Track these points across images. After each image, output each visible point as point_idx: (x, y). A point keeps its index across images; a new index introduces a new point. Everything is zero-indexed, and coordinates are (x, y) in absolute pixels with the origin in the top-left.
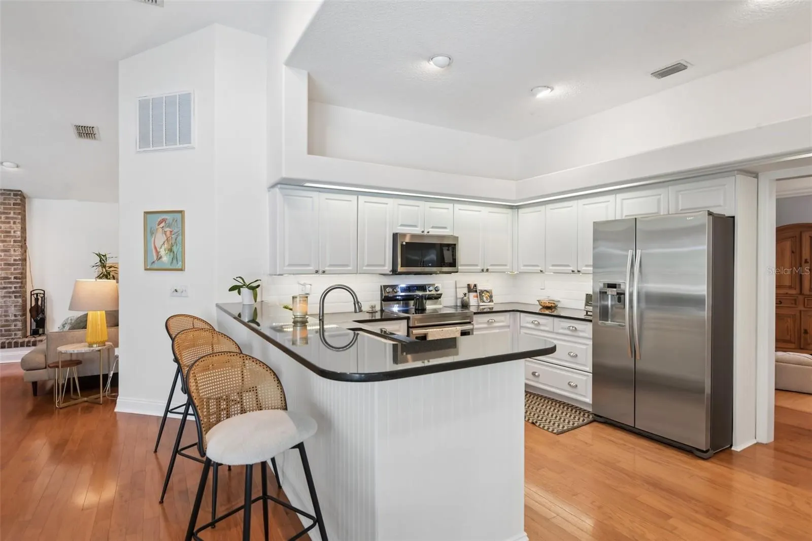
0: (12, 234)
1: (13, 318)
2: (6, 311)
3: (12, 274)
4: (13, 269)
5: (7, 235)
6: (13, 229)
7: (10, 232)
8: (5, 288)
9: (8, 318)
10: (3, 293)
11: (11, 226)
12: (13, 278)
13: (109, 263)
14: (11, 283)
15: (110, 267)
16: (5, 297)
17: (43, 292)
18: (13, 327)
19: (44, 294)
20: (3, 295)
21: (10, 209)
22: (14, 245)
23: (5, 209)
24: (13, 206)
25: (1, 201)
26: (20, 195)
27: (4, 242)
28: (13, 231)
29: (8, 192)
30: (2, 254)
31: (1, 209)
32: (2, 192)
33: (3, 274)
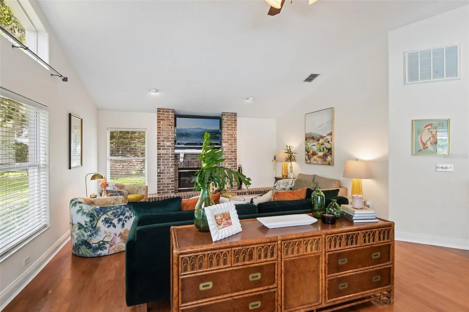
0: (233, 136)
3: (233, 157)
4: (234, 154)
5: (231, 137)
6: (234, 133)
7: (232, 135)
8: (231, 164)
10: (230, 167)
11: (233, 132)
12: (234, 159)
13: (292, 151)
14: (233, 161)
15: (292, 153)
19: (241, 167)
21: (233, 123)
22: (234, 142)
23: (231, 123)
24: (233, 121)
25: (229, 118)
26: (236, 115)
27: (230, 140)
28: (233, 134)
29: (232, 114)
30: (230, 146)
31: (229, 123)
32: (229, 114)
33: (230, 157)
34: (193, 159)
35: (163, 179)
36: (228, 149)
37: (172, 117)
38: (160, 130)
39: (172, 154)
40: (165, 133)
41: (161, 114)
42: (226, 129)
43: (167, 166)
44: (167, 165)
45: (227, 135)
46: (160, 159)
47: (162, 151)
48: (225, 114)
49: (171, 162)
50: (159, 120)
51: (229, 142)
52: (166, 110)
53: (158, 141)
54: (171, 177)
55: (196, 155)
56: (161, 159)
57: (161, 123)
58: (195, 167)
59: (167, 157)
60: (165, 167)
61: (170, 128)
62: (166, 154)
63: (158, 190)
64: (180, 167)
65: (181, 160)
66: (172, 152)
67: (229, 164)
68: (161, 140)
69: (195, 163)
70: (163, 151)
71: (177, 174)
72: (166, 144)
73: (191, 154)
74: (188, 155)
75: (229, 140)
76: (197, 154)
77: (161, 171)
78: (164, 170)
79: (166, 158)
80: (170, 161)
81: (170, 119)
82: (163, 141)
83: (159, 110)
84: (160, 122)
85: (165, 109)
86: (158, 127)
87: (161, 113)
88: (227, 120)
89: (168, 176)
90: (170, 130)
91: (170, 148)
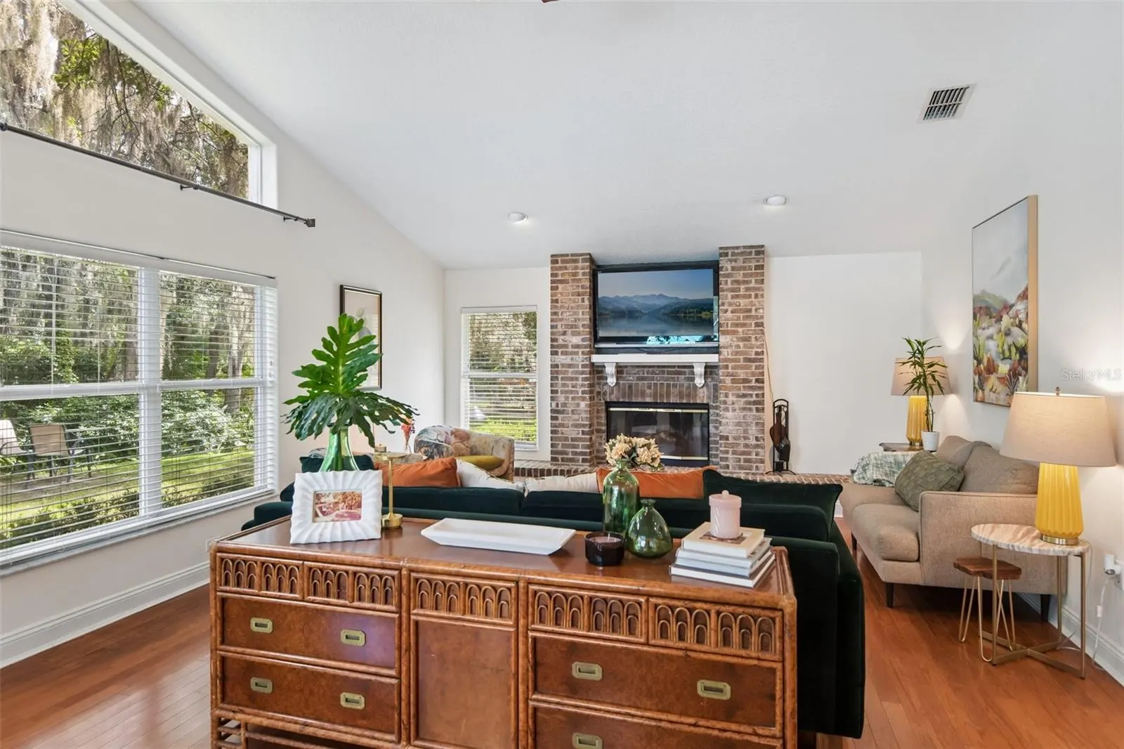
0: (753, 313)
1: (754, 442)
2: (746, 431)
3: (753, 375)
4: (754, 368)
5: (747, 316)
6: (755, 305)
7: (750, 311)
8: (744, 396)
9: (747, 442)
10: (742, 403)
11: (752, 301)
12: (754, 381)
13: (929, 356)
14: (752, 388)
15: (931, 365)
16: (744, 409)
17: (785, 404)
18: (753, 456)
19: (787, 407)
20: (742, 406)
21: (751, 275)
22: (755, 330)
23: (745, 275)
24: (753, 271)
25: (740, 264)
26: (763, 252)
27: (744, 325)
28: (754, 308)
29: (749, 250)
30: (741, 344)
31: (739, 276)
32: (739, 251)
33: (742, 374)
34: (643, 379)
35: (562, 425)
36: (737, 353)
37: (584, 274)
38: (556, 307)
39: (583, 366)
40: (568, 314)
41: (560, 267)
42: (730, 294)
43: (573, 395)
44: (571, 392)
45: (732, 312)
46: (557, 378)
47: (561, 359)
48: (725, 251)
49: (582, 385)
50: (555, 283)
51: (738, 332)
52: (570, 257)
53: (552, 333)
54: (580, 422)
55: (650, 369)
56: (560, 376)
57: (560, 290)
58: (648, 400)
59: (572, 373)
60: (567, 398)
61: (580, 301)
62: (570, 366)
63: (552, 452)
64: (608, 400)
65: (612, 381)
66: (583, 361)
67: (738, 396)
68: (559, 332)
69: (648, 391)
70: (564, 357)
71: (602, 417)
72: (570, 342)
73: (638, 367)
74: (629, 369)
75: (737, 325)
76: (654, 366)
77: (560, 408)
78: (565, 403)
79: (570, 375)
80: (580, 382)
81: (580, 279)
82: (564, 333)
83: (555, 259)
84: (557, 288)
85: (567, 255)
86: (553, 301)
87: (560, 265)
88: (733, 268)
89: (575, 420)
90: (578, 306)
91: (580, 351)
